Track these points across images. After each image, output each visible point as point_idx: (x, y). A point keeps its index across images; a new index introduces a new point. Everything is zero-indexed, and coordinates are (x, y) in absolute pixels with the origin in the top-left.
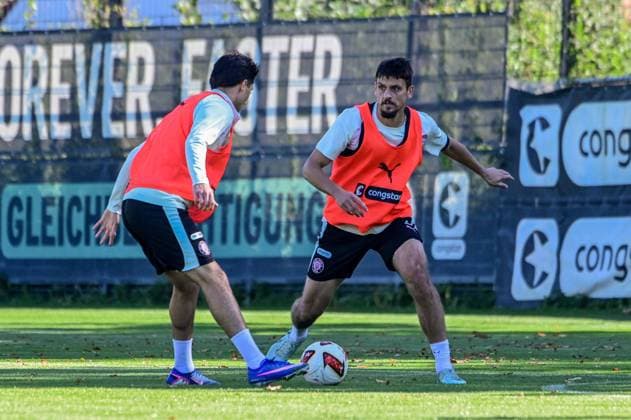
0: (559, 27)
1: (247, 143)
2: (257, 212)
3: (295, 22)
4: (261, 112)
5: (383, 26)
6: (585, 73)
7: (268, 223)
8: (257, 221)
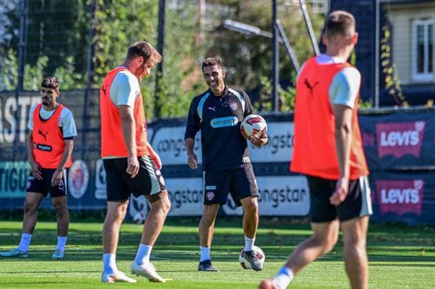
0: (153, 94)
1: (12, 145)
2: (16, 177)
3: (33, 91)
4: (18, 131)
5: (73, 93)
6: (165, 115)
7: (20, 181)
8: (16, 181)
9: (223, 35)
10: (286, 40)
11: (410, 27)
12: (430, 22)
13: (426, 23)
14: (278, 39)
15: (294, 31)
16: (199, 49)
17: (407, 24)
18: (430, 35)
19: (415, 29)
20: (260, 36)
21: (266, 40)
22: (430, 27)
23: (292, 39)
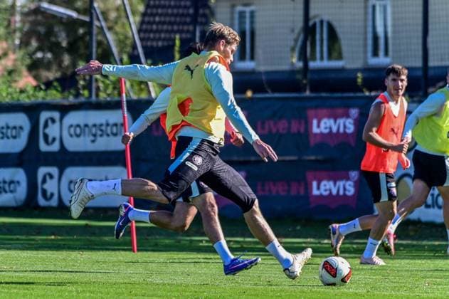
9: (40, 18)
10: (104, 24)
11: (232, 13)
12: (252, 8)
13: (248, 9)
14: (96, 23)
15: (113, 15)
16: (14, 31)
17: (228, 10)
18: (252, 22)
19: (236, 16)
20: (77, 19)
21: (83, 24)
22: (252, 13)
23: (110, 24)
